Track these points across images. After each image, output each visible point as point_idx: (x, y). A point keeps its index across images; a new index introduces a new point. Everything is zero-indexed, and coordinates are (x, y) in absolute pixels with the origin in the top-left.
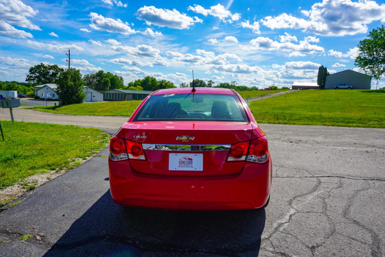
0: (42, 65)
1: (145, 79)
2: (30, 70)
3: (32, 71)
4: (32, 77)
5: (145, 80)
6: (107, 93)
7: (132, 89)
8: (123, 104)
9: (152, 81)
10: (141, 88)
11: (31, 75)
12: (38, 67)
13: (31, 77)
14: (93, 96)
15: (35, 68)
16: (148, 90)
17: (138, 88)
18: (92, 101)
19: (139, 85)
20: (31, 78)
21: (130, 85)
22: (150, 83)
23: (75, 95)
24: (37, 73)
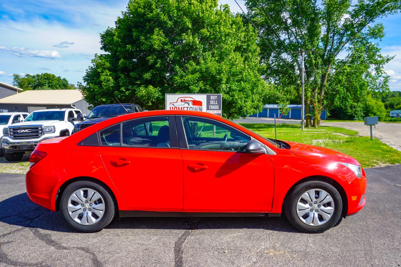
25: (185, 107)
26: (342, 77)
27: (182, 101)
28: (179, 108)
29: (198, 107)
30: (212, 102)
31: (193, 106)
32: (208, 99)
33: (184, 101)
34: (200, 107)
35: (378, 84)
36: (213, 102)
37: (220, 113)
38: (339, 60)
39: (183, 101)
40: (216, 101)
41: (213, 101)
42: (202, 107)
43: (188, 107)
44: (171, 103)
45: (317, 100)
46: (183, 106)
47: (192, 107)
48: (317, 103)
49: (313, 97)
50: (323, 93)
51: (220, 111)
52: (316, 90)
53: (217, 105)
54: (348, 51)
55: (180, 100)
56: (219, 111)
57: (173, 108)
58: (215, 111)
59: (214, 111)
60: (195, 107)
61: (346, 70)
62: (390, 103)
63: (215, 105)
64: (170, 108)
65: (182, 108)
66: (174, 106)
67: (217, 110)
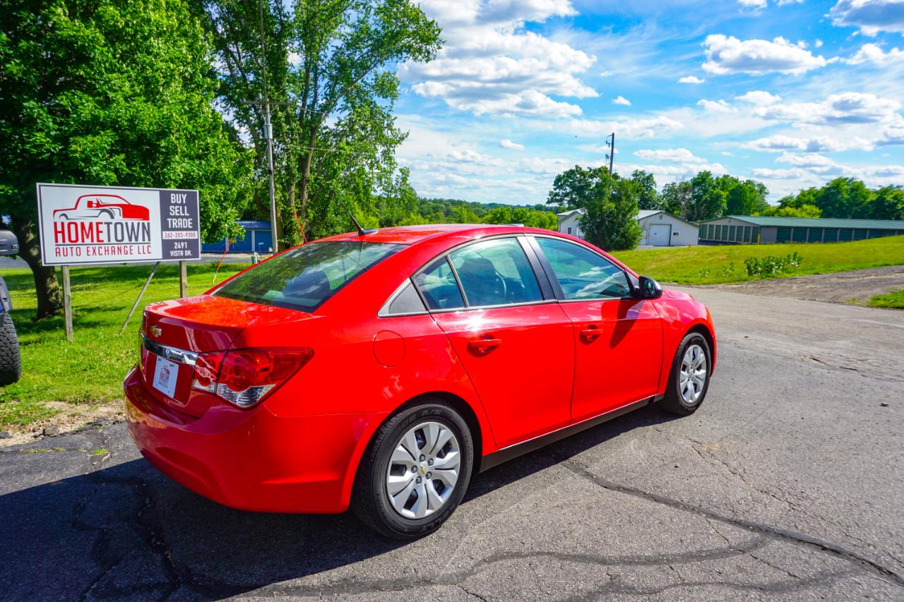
0: (578, 170)
1: (828, 186)
2: (555, 182)
3: (559, 184)
4: (559, 195)
5: (829, 189)
6: (710, 226)
7: (787, 215)
8: (709, 254)
9: (852, 190)
10: (816, 210)
11: (558, 191)
12: (570, 174)
13: (557, 194)
14: (675, 234)
15: (564, 176)
16: (838, 215)
17: (806, 210)
18: (670, 246)
19: (808, 202)
20: (557, 197)
21: (784, 203)
22: (846, 196)
23: (618, 232)
24: (567, 187)
25: (101, 223)
26: (339, 164)
27: (90, 204)
28: (83, 224)
29: (139, 224)
30: (174, 211)
31: (124, 221)
32: (165, 202)
33: (98, 205)
34: (143, 224)
35: (394, 183)
36: (177, 211)
37: (196, 237)
38: (328, 130)
39: (94, 205)
40: (186, 207)
41: (176, 207)
42: (148, 224)
43: (111, 223)
44: (55, 211)
45: (295, 210)
46: (94, 221)
47: (121, 224)
48: (295, 216)
49: (287, 202)
50: (306, 196)
51: (196, 232)
52: (293, 188)
53: (187, 217)
54: (340, 111)
55: (84, 202)
56: (193, 232)
57: (63, 224)
58: (184, 233)
59: (180, 232)
60: (130, 221)
61: (345, 150)
62: (385, 218)
63: (182, 217)
64: (55, 224)
65: (91, 224)
66: (67, 218)
67: (187, 229)
